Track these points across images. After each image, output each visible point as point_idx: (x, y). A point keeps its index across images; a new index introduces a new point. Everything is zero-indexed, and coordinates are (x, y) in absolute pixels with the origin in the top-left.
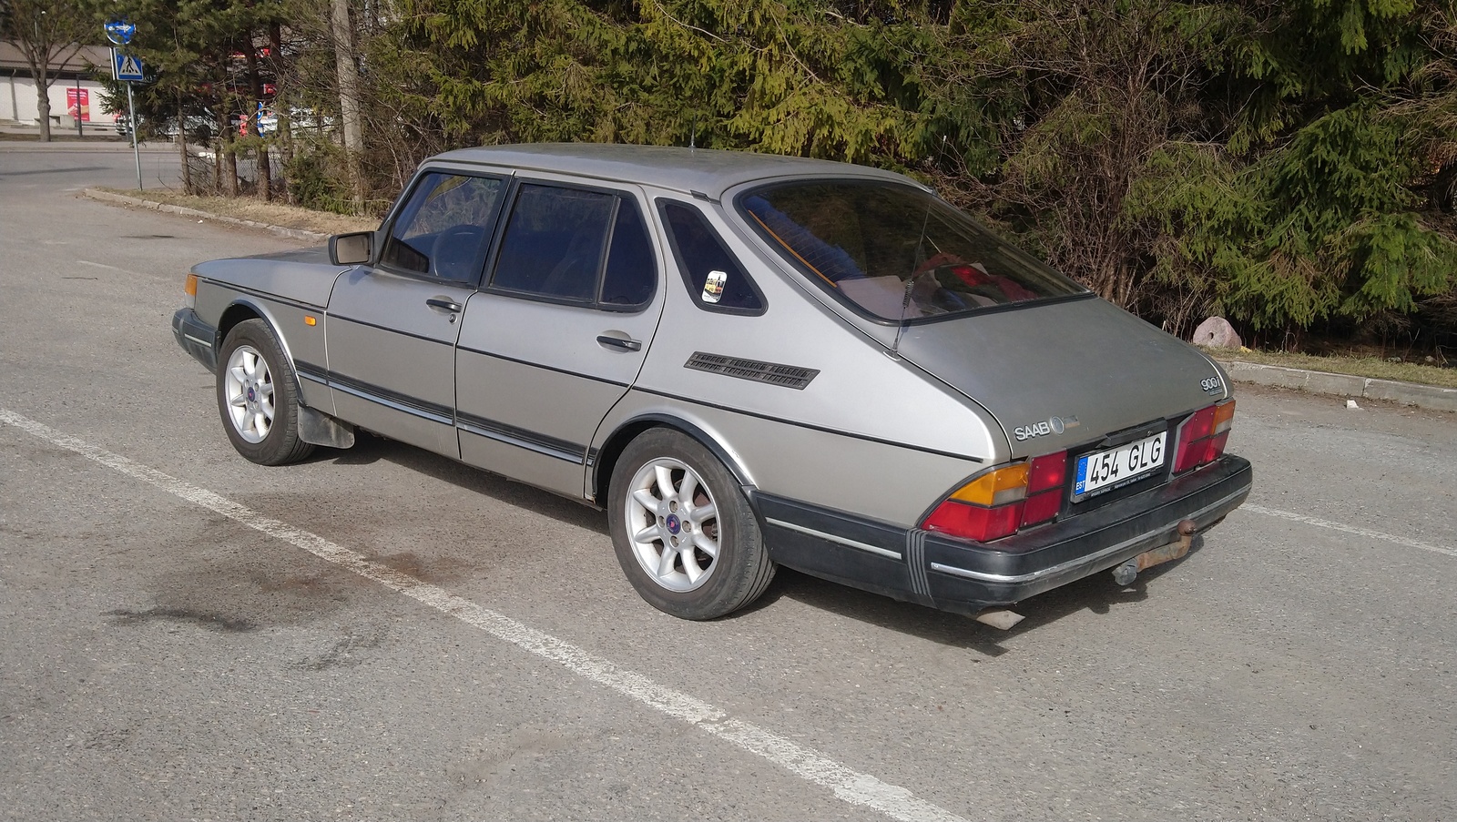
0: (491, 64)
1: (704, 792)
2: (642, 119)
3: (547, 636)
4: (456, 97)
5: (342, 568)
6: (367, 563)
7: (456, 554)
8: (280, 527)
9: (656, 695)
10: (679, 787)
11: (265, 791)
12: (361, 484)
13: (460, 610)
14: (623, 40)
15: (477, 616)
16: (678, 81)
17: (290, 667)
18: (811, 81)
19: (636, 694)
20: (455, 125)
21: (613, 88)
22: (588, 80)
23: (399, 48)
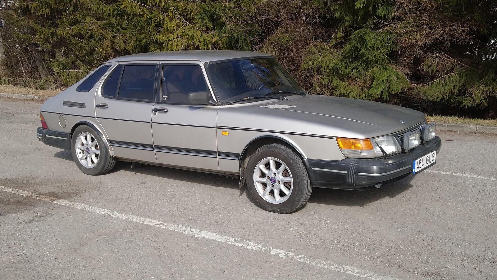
0: (58, 22)
1: (156, 239)
2: (122, 40)
3: (103, 209)
4: (44, 35)
5: (30, 197)
6: (38, 196)
7: (69, 191)
8: (5, 188)
9: (141, 220)
10: (149, 239)
11: (20, 252)
12: (30, 174)
13: (73, 205)
14: (112, 10)
15: (79, 206)
16: (135, 23)
17: (19, 223)
18: (186, 25)
19: (134, 220)
20: (45, 46)
21: (110, 29)
22: (100, 26)
23: (19, 16)
